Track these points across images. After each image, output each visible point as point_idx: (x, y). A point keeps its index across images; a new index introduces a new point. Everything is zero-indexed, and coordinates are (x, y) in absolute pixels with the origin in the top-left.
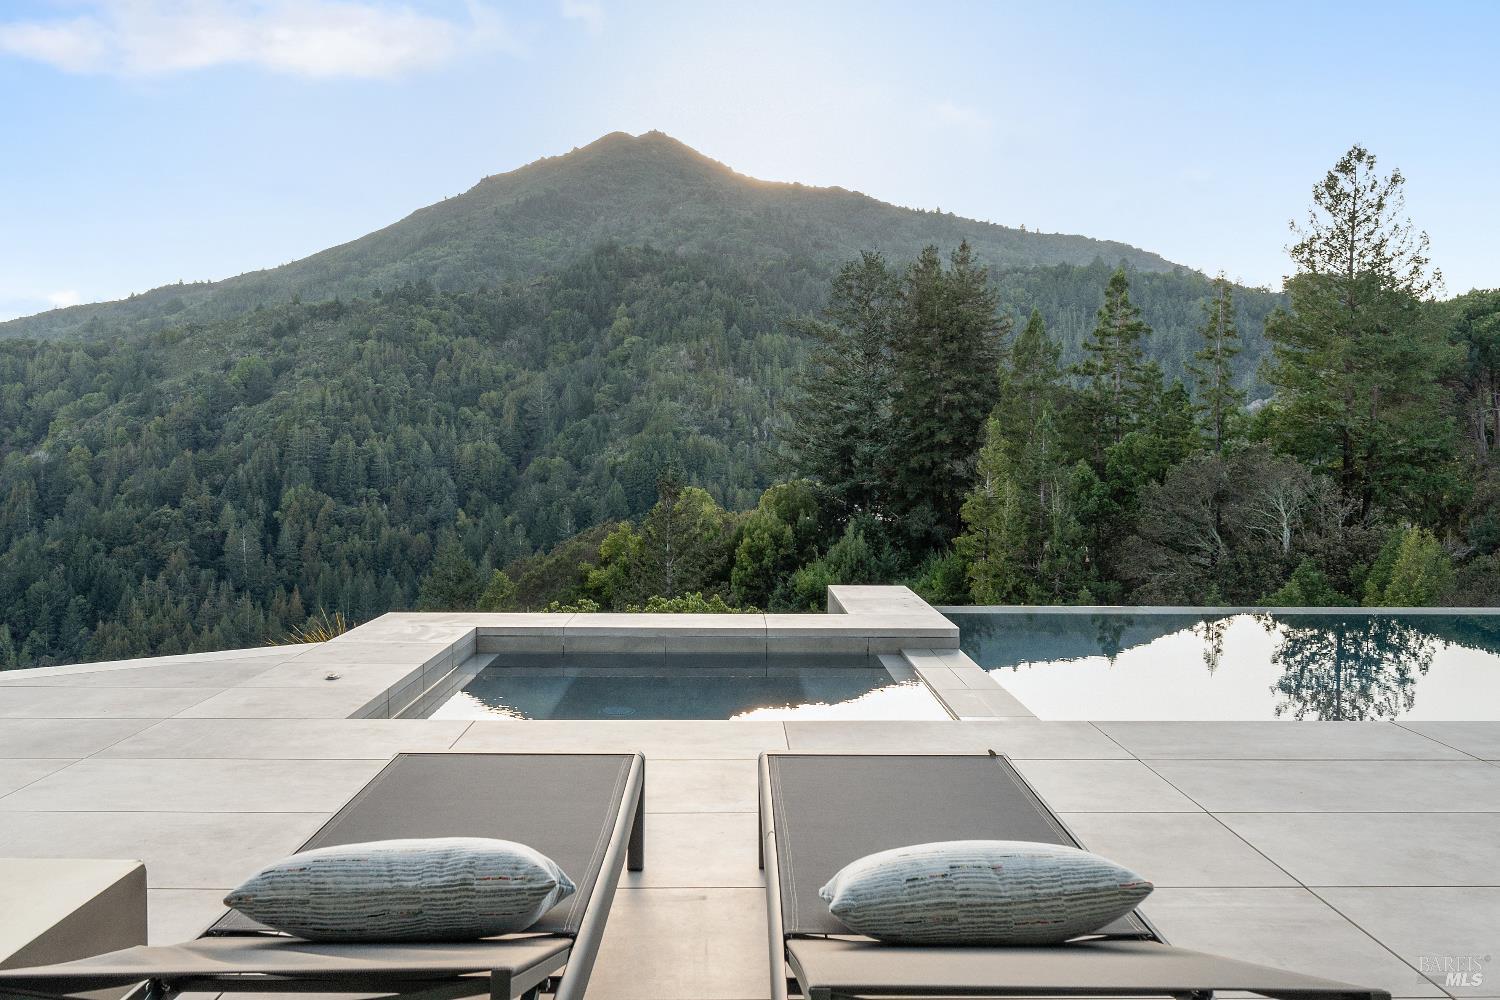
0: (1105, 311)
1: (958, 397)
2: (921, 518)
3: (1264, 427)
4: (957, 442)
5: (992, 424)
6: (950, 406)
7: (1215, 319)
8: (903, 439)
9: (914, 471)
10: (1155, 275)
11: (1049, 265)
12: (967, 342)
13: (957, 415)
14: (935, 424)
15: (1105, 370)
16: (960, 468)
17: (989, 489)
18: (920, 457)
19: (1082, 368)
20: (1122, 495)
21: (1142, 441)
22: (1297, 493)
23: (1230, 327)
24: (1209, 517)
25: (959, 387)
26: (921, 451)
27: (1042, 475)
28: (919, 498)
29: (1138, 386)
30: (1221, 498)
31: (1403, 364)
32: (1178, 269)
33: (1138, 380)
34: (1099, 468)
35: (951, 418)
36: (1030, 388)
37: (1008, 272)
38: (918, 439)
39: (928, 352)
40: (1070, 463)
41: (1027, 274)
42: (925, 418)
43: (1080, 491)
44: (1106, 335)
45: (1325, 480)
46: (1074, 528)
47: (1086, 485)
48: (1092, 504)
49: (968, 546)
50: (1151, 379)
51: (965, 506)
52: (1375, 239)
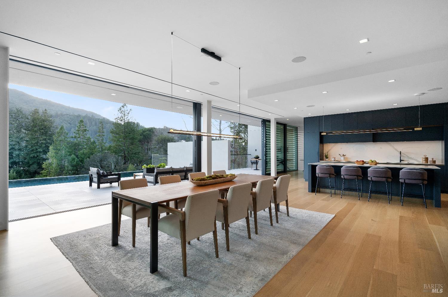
0: (79, 126)
1: (44, 142)
2: (34, 167)
3: (109, 149)
4: (44, 151)
5: (51, 148)
6: (42, 143)
7: (100, 129)
8: (29, 150)
9: (32, 157)
10: (99, 119)
11: (75, 114)
12: (46, 130)
13: (44, 145)
14: (37, 147)
15: (79, 137)
16: (44, 156)
17: (50, 161)
18: (34, 154)
19: (74, 137)
20: (82, 161)
21: (86, 151)
22: (115, 160)
23: (103, 131)
24: (99, 165)
25: (45, 140)
26: (34, 153)
27: (63, 158)
28: (33, 163)
29: (86, 141)
30: (101, 161)
31: (133, 139)
32: (104, 118)
33: (86, 139)
34: (77, 156)
35: (42, 146)
36: (61, 140)
37: (65, 115)
38: (33, 150)
39: (36, 132)
40: (70, 155)
41: (70, 115)
42: (35, 146)
43: (72, 160)
44: (79, 131)
45: (120, 158)
46: (70, 168)
47: (74, 159)
48: (75, 163)
49: (45, 173)
50: (89, 139)
51: (43, 165)
52: (128, 119)
